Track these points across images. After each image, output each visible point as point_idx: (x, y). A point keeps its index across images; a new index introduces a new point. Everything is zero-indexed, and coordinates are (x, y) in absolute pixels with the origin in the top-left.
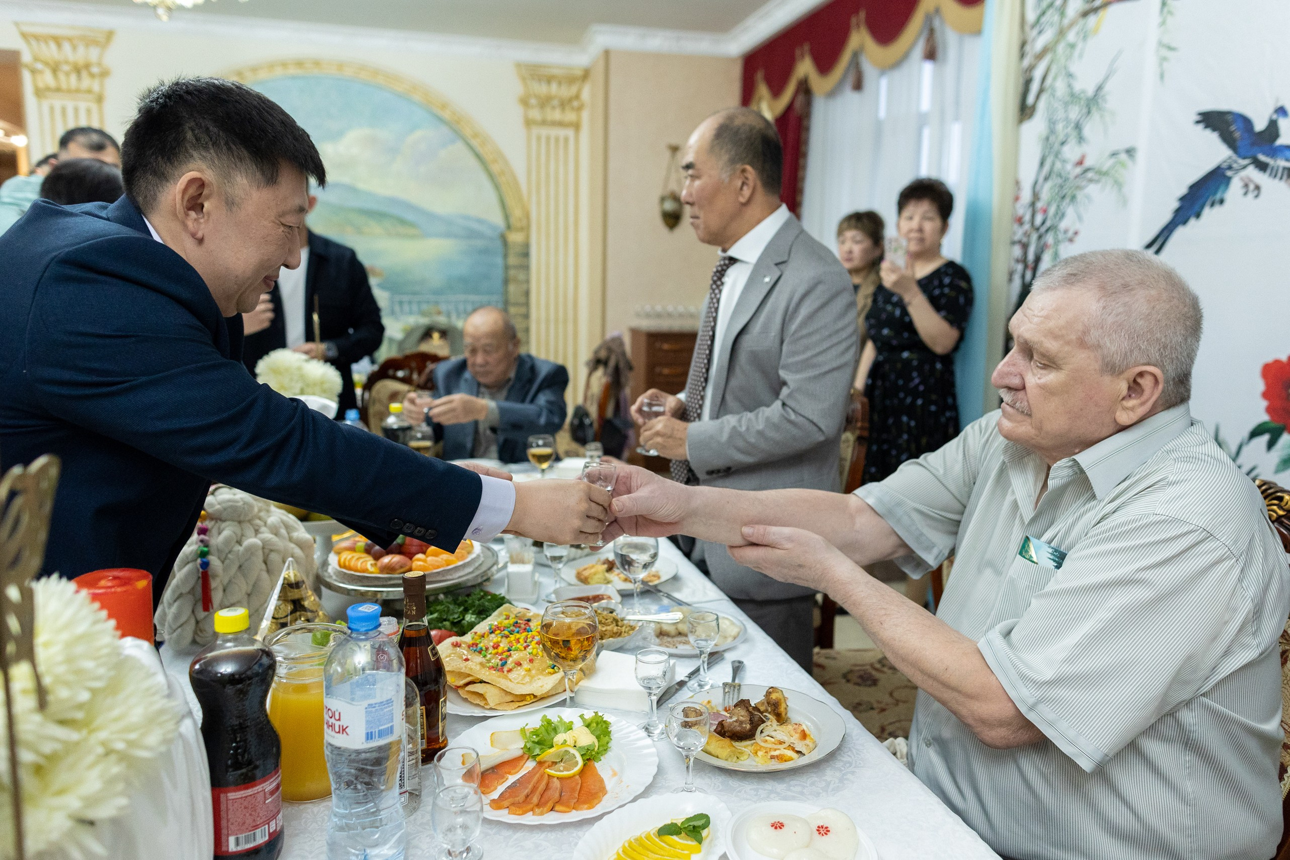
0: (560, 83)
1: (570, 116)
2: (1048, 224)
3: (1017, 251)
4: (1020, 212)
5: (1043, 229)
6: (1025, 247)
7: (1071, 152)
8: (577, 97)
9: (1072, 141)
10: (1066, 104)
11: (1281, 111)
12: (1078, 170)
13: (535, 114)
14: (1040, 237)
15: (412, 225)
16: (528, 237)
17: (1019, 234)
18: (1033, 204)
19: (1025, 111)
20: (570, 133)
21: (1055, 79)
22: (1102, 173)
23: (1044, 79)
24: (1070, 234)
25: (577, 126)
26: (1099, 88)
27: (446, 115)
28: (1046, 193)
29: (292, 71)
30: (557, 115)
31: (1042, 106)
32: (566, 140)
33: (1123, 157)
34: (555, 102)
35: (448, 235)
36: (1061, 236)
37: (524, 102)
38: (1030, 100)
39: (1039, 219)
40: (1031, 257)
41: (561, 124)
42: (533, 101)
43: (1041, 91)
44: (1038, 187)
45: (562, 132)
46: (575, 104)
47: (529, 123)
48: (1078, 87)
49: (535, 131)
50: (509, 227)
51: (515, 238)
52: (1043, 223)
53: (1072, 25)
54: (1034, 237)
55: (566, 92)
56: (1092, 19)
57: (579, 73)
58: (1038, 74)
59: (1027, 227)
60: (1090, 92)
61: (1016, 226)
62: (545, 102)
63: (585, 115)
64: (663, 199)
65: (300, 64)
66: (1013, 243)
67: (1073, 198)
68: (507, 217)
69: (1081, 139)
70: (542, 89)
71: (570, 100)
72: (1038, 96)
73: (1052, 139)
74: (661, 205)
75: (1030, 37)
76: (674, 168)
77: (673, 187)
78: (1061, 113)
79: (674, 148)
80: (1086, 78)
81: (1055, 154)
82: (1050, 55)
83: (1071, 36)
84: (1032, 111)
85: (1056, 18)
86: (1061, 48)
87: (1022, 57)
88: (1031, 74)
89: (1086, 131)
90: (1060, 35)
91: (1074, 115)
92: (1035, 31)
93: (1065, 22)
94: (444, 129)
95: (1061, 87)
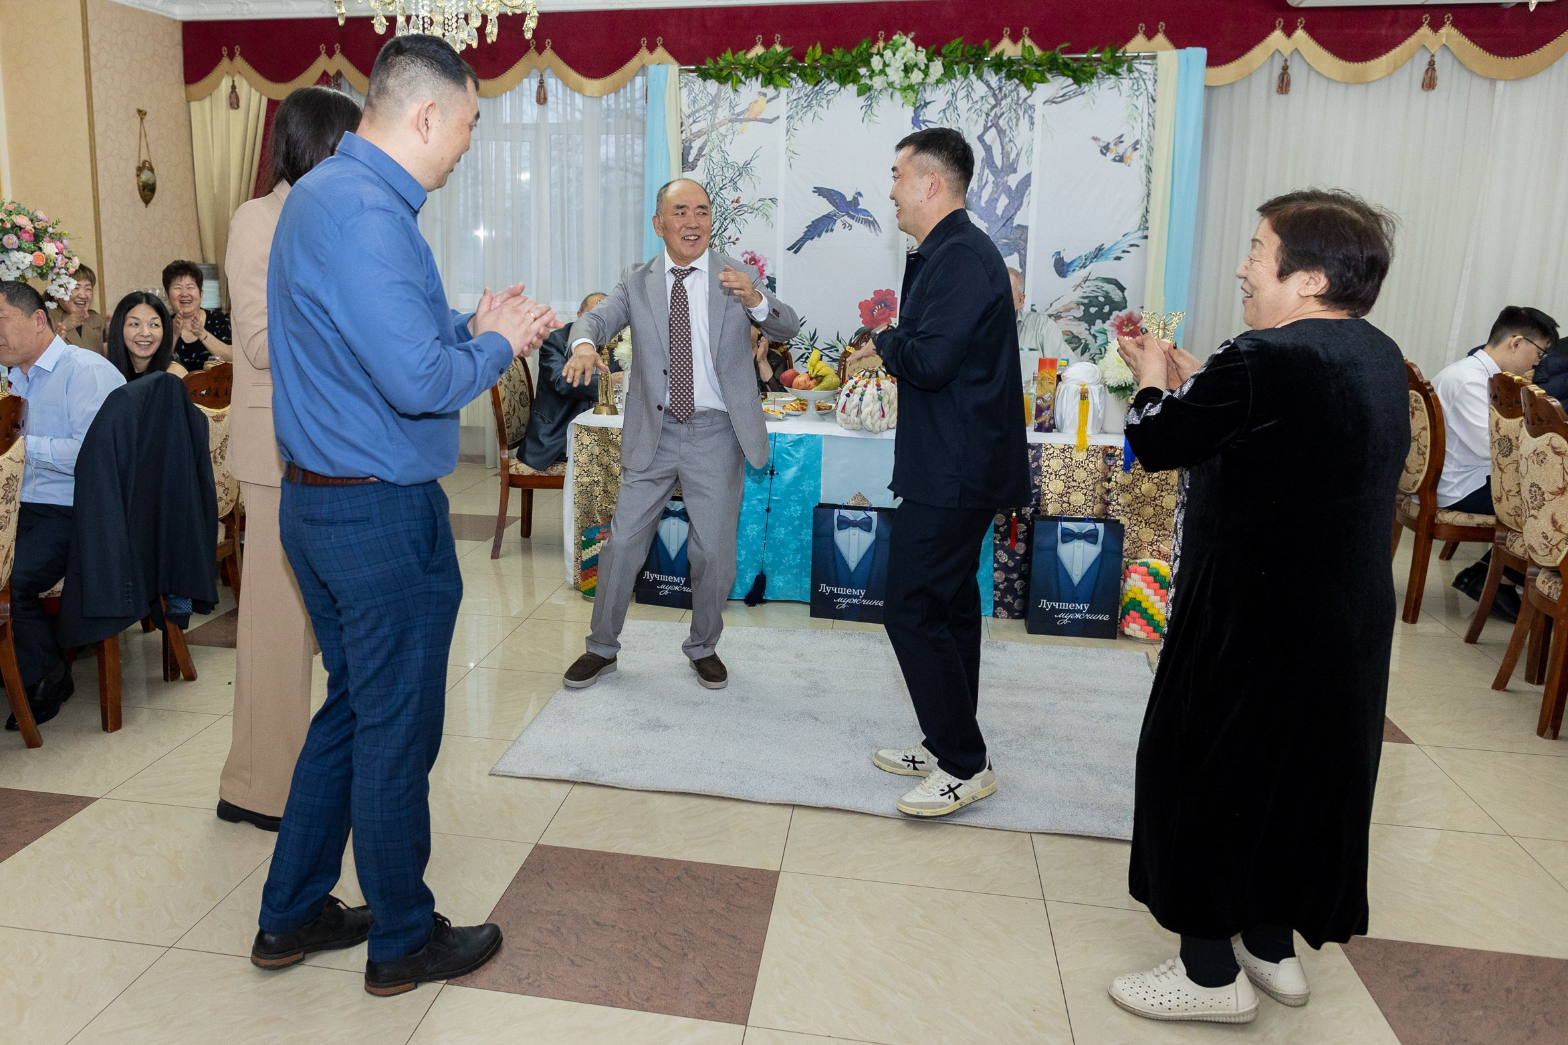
7: (729, 194)
9: (730, 187)
10: (722, 168)
11: (859, 194)
12: (735, 205)
19: (686, 163)
21: (711, 151)
22: (752, 209)
23: (701, 149)
26: (747, 164)
31: (701, 163)
33: (768, 202)
36: (725, 240)
38: (691, 159)
43: (699, 155)
48: (730, 159)
53: (721, 124)
56: (738, 126)
58: (696, 145)
60: (741, 164)
67: (733, 220)
69: (736, 188)
72: (697, 159)
73: (712, 184)
74: (138, 176)
75: (688, 122)
76: (143, 134)
77: (144, 157)
78: (718, 171)
79: (141, 113)
80: (737, 155)
81: (717, 194)
82: (705, 137)
83: (722, 130)
84: (693, 167)
85: (708, 116)
86: (714, 134)
87: (682, 132)
88: (690, 144)
89: (739, 184)
90: (713, 127)
91: (729, 174)
92: (691, 120)
93: (717, 121)
95: (716, 156)
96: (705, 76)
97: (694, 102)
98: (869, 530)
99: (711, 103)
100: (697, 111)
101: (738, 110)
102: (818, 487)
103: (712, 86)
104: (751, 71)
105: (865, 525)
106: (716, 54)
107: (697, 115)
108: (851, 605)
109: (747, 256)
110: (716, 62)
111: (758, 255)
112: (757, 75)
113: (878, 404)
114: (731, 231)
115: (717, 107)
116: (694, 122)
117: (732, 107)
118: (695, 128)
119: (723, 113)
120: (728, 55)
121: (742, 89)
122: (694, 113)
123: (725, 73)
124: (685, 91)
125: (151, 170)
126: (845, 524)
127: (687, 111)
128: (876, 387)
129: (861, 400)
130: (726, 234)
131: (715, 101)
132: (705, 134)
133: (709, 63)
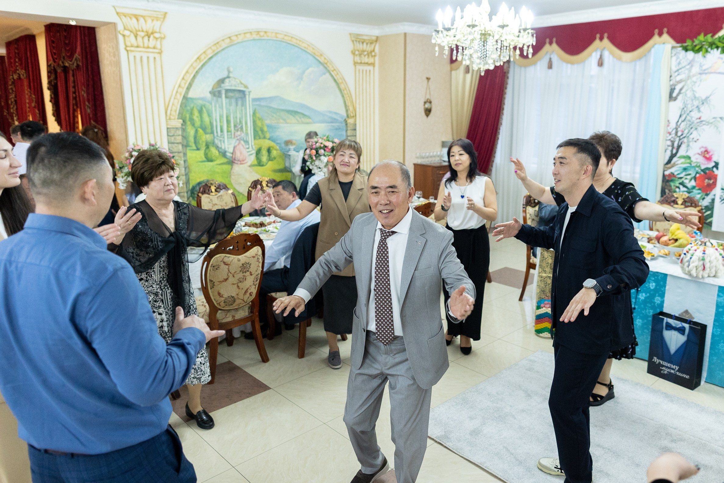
0: (367, 44)
1: (371, 60)
2: (684, 136)
3: (669, 143)
4: (670, 131)
5: (681, 137)
6: (673, 142)
7: (695, 115)
8: (374, 51)
9: (696, 111)
10: (692, 100)
12: (698, 120)
13: (357, 59)
14: (680, 140)
15: (309, 117)
16: (355, 121)
17: (670, 137)
18: (677, 129)
19: (671, 98)
20: (371, 68)
21: (687, 91)
22: (708, 123)
23: (681, 90)
24: (695, 139)
25: (373, 64)
26: (707, 98)
27: (322, 60)
28: (683, 126)
29: (255, 36)
30: (366, 59)
31: (680, 97)
32: (370, 71)
33: (719, 119)
34: (366, 53)
35: (323, 122)
36: (691, 140)
37: (353, 53)
38: (674, 95)
39: (679, 134)
40: (676, 145)
41: (367, 64)
42: (357, 53)
43: (679, 93)
44: (679, 124)
45: (368, 68)
46: (373, 54)
47: (355, 63)
48: (697, 95)
49: (359, 67)
50: (348, 116)
51: (351, 121)
52: (682, 135)
53: (694, 76)
54: (677, 139)
55: (369, 48)
56: (704, 76)
57: (374, 38)
58: (678, 87)
59: (674, 135)
60: (704, 98)
61: (668, 135)
62: (361, 54)
63: (377, 59)
64: (425, 103)
65: (258, 32)
66: (667, 140)
67: (696, 129)
68: (347, 111)
69: (699, 111)
70: (360, 47)
71: (371, 52)
72: (678, 95)
73: (685, 109)
74: (424, 105)
75: (674, 75)
76: (428, 88)
77: (428, 97)
78: (689, 102)
79: (428, 79)
80: (702, 93)
81: (688, 114)
82: (684, 83)
83: (694, 79)
84: (675, 99)
85: (687, 72)
86: (689, 81)
87: (670, 80)
88: (675, 87)
89: (702, 109)
90: (689, 77)
91: (696, 103)
92: (676, 74)
93: (691, 74)
94: (321, 67)
95: (689, 94)
96: (686, 49)
97: (679, 63)
98: (683, 334)
99: (689, 64)
100: (680, 69)
101: (704, 68)
102: (663, 302)
103: (690, 54)
104: (714, 46)
105: (681, 330)
106: (693, 36)
107: (680, 71)
108: (670, 373)
109: (703, 150)
110: (693, 41)
111: (709, 149)
112: (717, 47)
113: (701, 262)
114: (695, 135)
115: (692, 66)
116: (678, 74)
117: (701, 66)
118: (678, 78)
119: (695, 69)
120: (701, 37)
121: (708, 56)
122: (678, 70)
123: (697, 48)
124: (674, 58)
125: (430, 102)
126: (670, 327)
127: (674, 69)
128: (702, 252)
129: (691, 258)
130: (691, 137)
131: (691, 63)
132: (683, 81)
133: (689, 43)
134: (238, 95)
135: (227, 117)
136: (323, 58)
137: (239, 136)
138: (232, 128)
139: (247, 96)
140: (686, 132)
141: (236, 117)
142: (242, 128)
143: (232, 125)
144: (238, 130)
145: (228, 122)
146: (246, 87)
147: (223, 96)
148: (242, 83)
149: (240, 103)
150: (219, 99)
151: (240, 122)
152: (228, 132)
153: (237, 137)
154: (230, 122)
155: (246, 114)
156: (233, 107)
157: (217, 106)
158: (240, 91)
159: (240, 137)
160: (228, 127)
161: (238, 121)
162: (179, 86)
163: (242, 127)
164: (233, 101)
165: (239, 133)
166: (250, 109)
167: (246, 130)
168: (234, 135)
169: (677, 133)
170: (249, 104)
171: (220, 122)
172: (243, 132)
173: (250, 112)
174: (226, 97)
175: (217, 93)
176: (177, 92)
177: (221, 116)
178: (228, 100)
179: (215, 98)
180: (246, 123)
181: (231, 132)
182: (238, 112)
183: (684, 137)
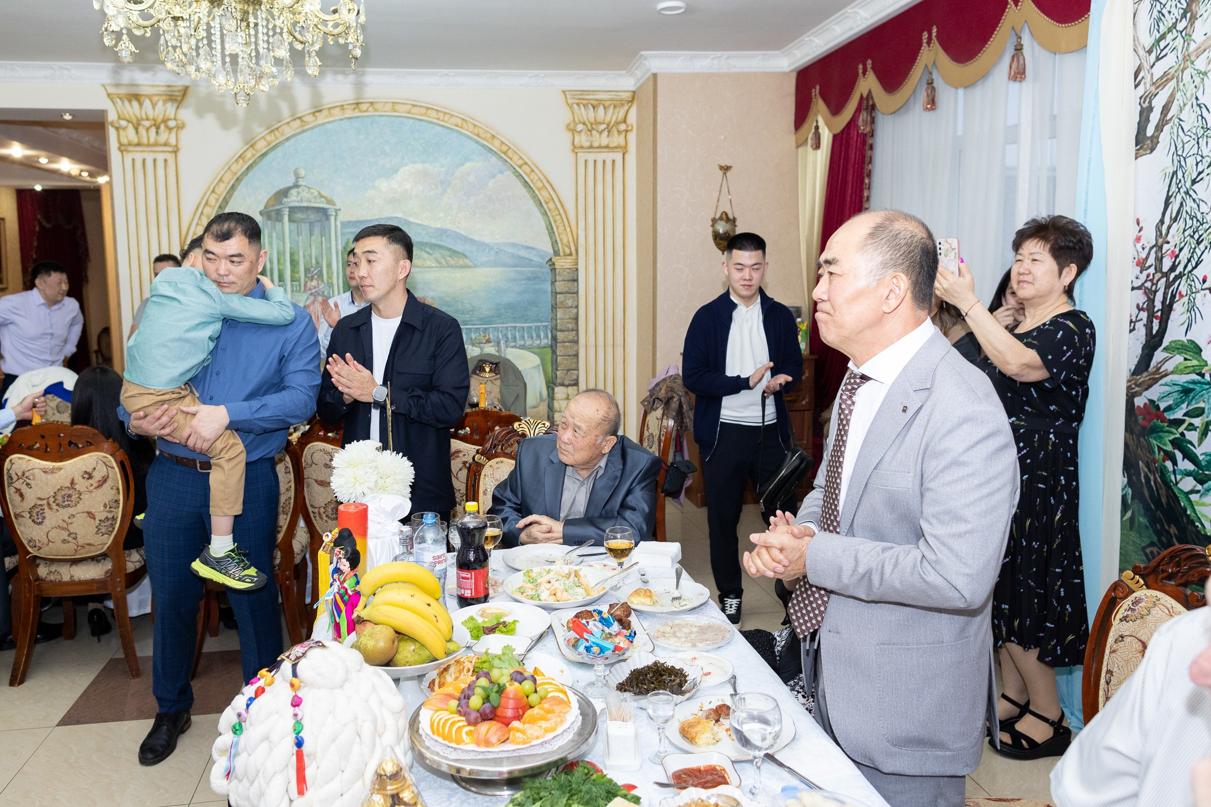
0: (606, 108)
1: (618, 140)
2: (1179, 270)
3: (1140, 298)
4: (1143, 255)
5: (1172, 276)
6: (1151, 296)
8: (625, 121)
13: (583, 140)
14: (1168, 285)
15: (463, 256)
16: (576, 264)
17: (1142, 278)
18: (1159, 248)
19: (1143, 142)
20: (618, 156)
21: (1182, 109)
23: (1166, 109)
25: (624, 150)
27: (495, 146)
28: (1175, 236)
29: (349, 112)
30: (604, 140)
31: (1165, 137)
32: (614, 163)
34: (602, 127)
35: (495, 264)
36: (1197, 286)
37: (571, 130)
38: (1150, 131)
39: (1167, 264)
40: (1158, 305)
41: (608, 148)
42: (580, 127)
43: (1163, 122)
44: (1164, 228)
45: (609, 156)
46: (622, 127)
47: (575, 149)
49: (582, 156)
50: (556, 253)
51: (562, 263)
52: (1173, 268)
54: (1162, 284)
55: (613, 116)
57: (626, 96)
58: (1158, 103)
59: (1151, 271)
61: (1137, 270)
62: (591, 128)
63: (632, 137)
64: (714, 221)
65: (357, 104)
66: (1134, 288)
68: (554, 243)
70: (588, 115)
71: (617, 124)
72: (1159, 128)
73: (1179, 175)
74: (714, 227)
75: (1147, 62)
76: (724, 187)
77: (721, 210)
78: (1190, 148)
79: (725, 170)
81: (1187, 193)
82: (1173, 83)
84: (1153, 144)
86: (1187, 76)
87: (1138, 84)
88: (1150, 102)
90: (1187, 61)
92: (1153, 57)
93: (1193, 46)
94: (494, 159)
95: (1189, 118)
99: (1184, 16)
100: (1163, 37)
107: (1162, 45)
116: (1158, 59)
122: (1158, 42)
127: (1147, 41)
130: (1199, 272)
132: (1172, 78)
134: (313, 216)
135: (292, 254)
136: (497, 143)
137: (315, 288)
138: (302, 274)
139: (332, 218)
140: (1184, 256)
141: (310, 256)
142: (320, 274)
143: (302, 269)
144: (312, 278)
145: (294, 263)
146: (329, 202)
147: (286, 218)
148: (321, 196)
149: (317, 230)
150: (278, 225)
151: (317, 263)
152: (292, 281)
153: (310, 289)
154: (298, 263)
155: (329, 249)
156: (302, 240)
157: (274, 235)
158: (318, 210)
159: (317, 289)
160: (292, 271)
161: (314, 261)
162: (206, 204)
163: (321, 272)
164: (305, 227)
165: (314, 283)
166: (336, 240)
167: (330, 277)
168: (305, 286)
169: (1159, 260)
170: (336, 233)
171: (279, 263)
172: (323, 281)
173: (337, 245)
174: (290, 220)
175: (273, 214)
176: (202, 213)
177: (281, 254)
178: (294, 226)
179: (269, 222)
180: (329, 266)
181: (299, 280)
182: (313, 247)
183: (1180, 276)
